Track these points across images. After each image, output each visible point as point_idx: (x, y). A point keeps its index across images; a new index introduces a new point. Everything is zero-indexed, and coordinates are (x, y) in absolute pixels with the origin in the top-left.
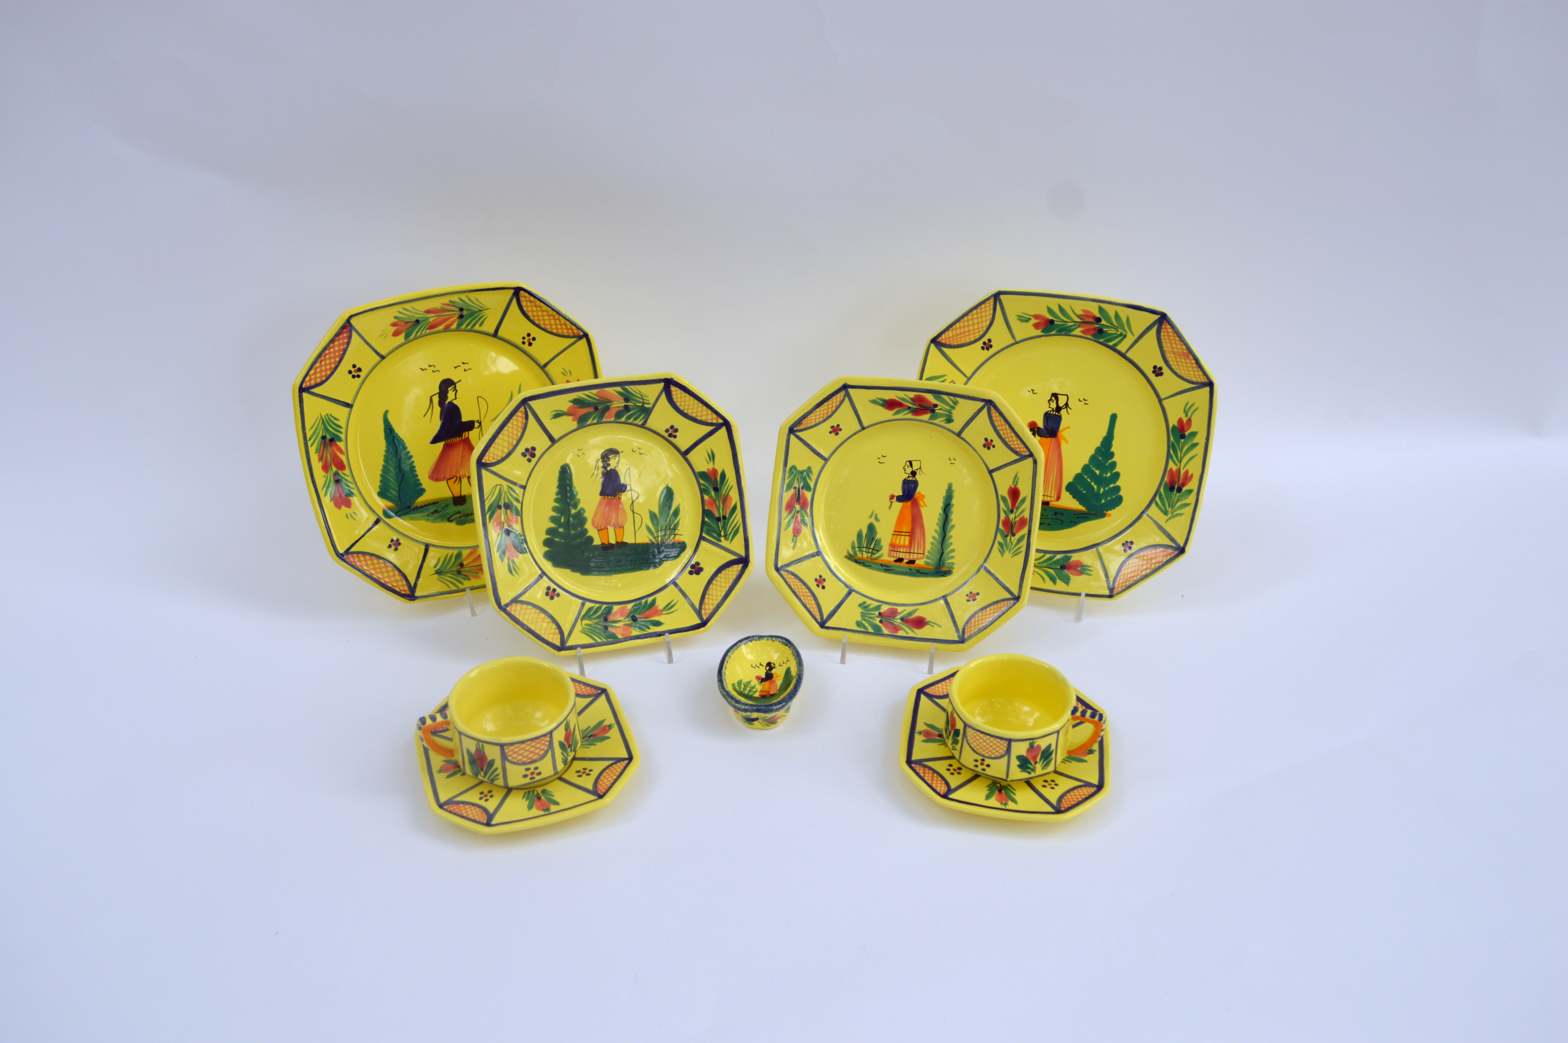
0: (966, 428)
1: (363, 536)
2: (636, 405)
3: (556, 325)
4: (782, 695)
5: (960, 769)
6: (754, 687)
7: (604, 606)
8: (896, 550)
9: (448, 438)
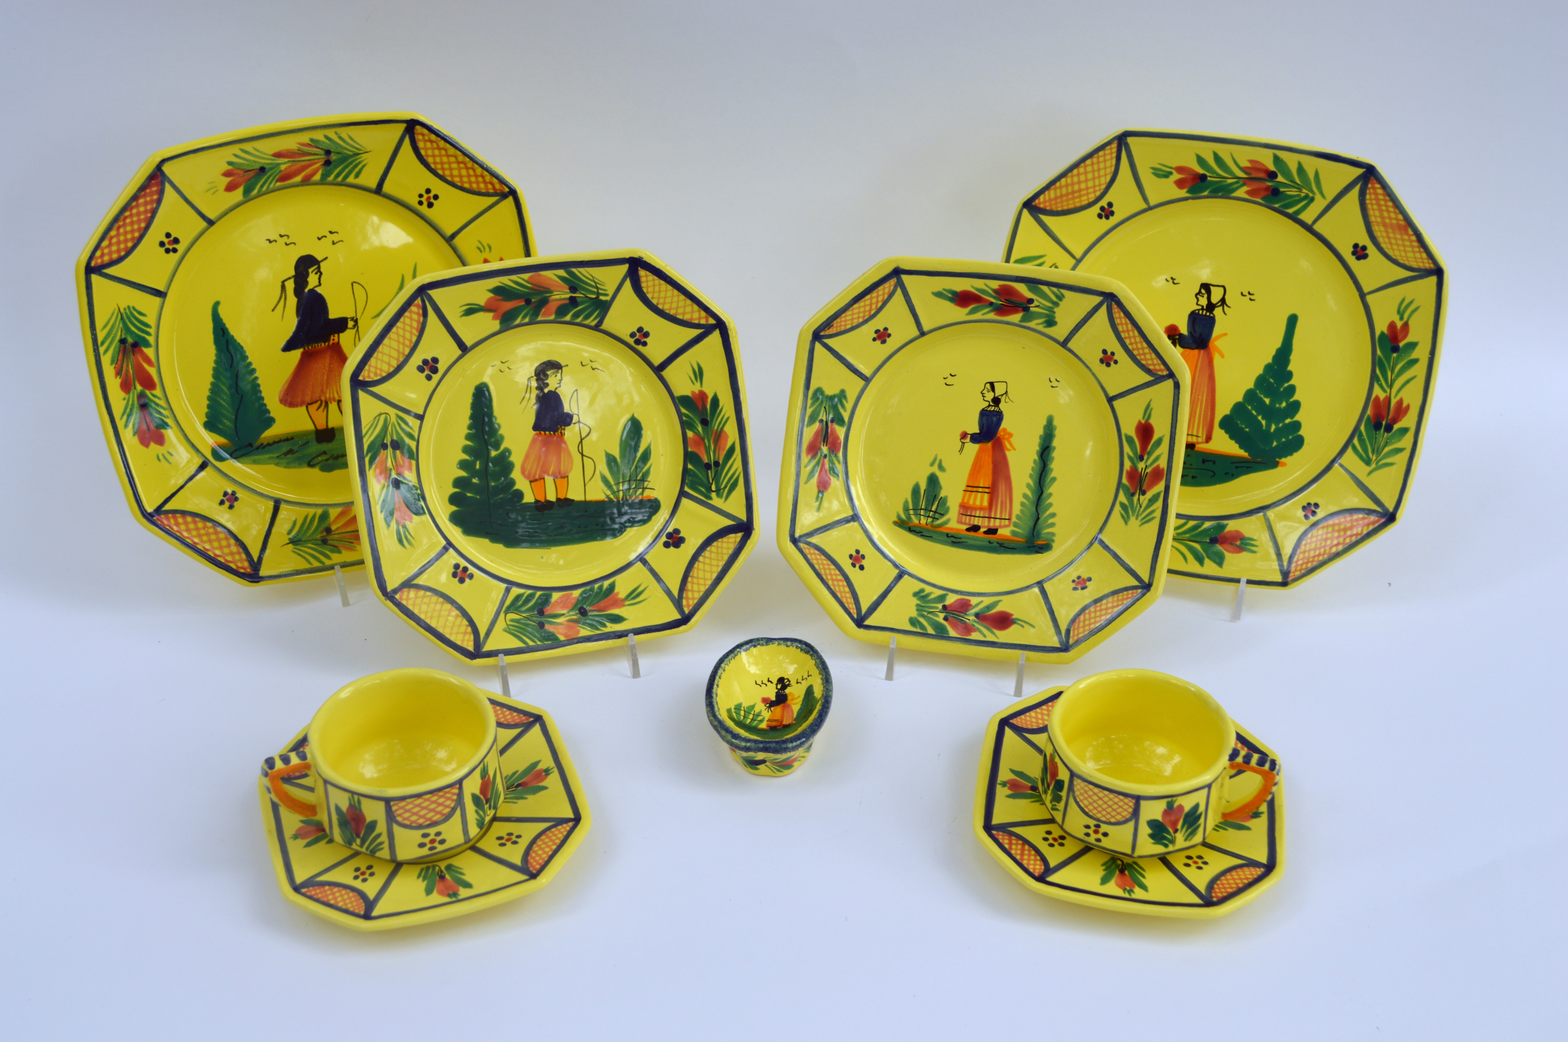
0: (1074, 335)
1: (182, 487)
2: (587, 297)
3: (469, 176)
4: (801, 726)
5: (1062, 838)
6: (759, 715)
7: (539, 593)
8: (969, 514)
9: (309, 344)
